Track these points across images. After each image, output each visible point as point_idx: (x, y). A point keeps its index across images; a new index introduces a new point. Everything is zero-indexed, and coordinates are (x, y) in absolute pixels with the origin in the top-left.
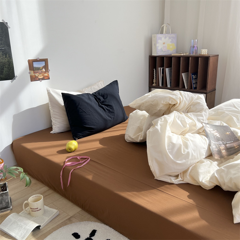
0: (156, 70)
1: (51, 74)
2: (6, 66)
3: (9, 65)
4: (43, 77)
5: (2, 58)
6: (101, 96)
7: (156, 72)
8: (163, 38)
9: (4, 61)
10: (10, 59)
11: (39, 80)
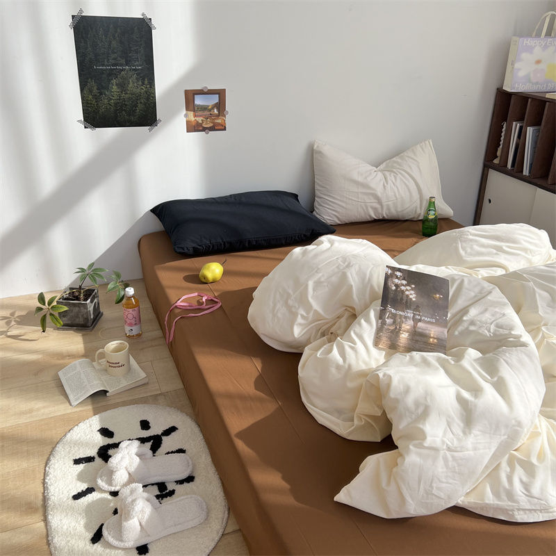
0: (507, 125)
1: (229, 120)
2: (142, 101)
3: (148, 99)
4: (212, 125)
5: (136, 85)
10: (151, 87)
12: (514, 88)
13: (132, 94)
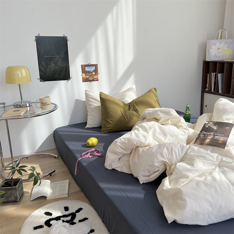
1: (99, 77)
2: (64, 70)
4: (92, 79)
5: (61, 63)
7: (209, 77)
10: (67, 64)
11: (89, 81)
12: (211, 59)
13: (60, 67)
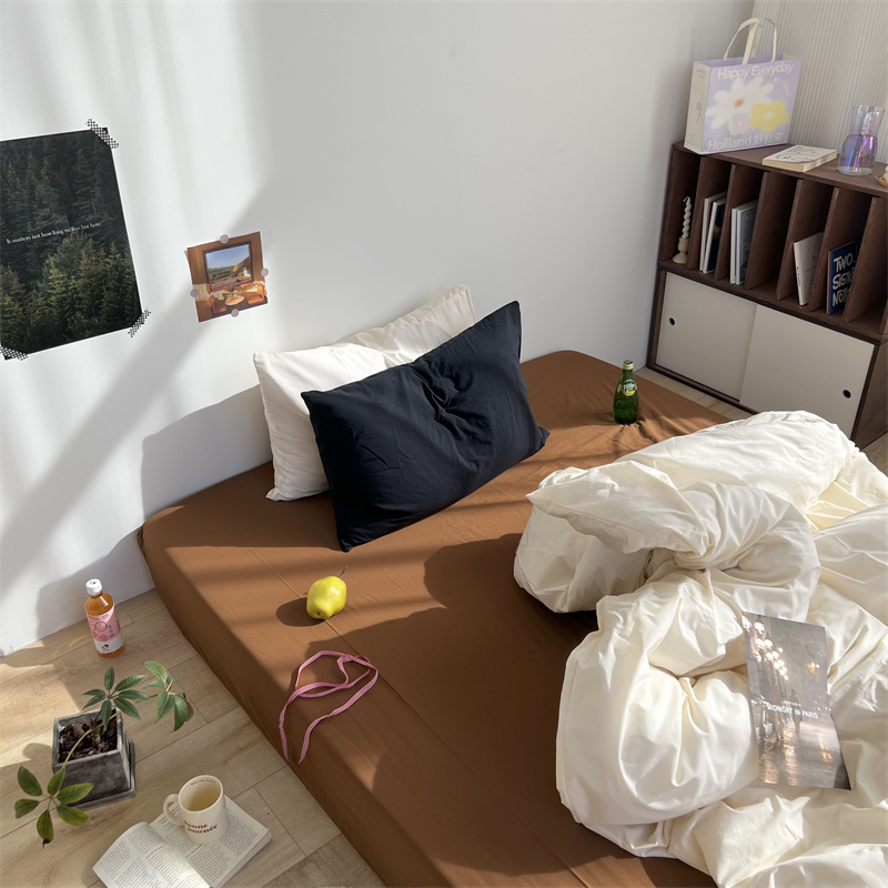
0: (692, 203)
1: (270, 284)
2: (110, 285)
3: (120, 279)
4: (241, 299)
5: (94, 258)
6: (448, 376)
7: (692, 210)
8: (738, 84)
9: (101, 267)
10: (123, 256)
11: (229, 310)
12: (706, 148)
13: (89, 277)
